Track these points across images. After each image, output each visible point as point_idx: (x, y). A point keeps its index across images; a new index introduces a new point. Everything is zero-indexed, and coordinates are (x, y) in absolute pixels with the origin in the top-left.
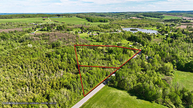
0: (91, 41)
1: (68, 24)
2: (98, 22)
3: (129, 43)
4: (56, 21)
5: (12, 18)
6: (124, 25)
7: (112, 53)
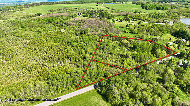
0: (124, 31)
1: (117, 11)
2: (154, 9)
3: (170, 39)
4: (108, 7)
5: (72, 4)
6: (187, 14)
7: (135, 50)
